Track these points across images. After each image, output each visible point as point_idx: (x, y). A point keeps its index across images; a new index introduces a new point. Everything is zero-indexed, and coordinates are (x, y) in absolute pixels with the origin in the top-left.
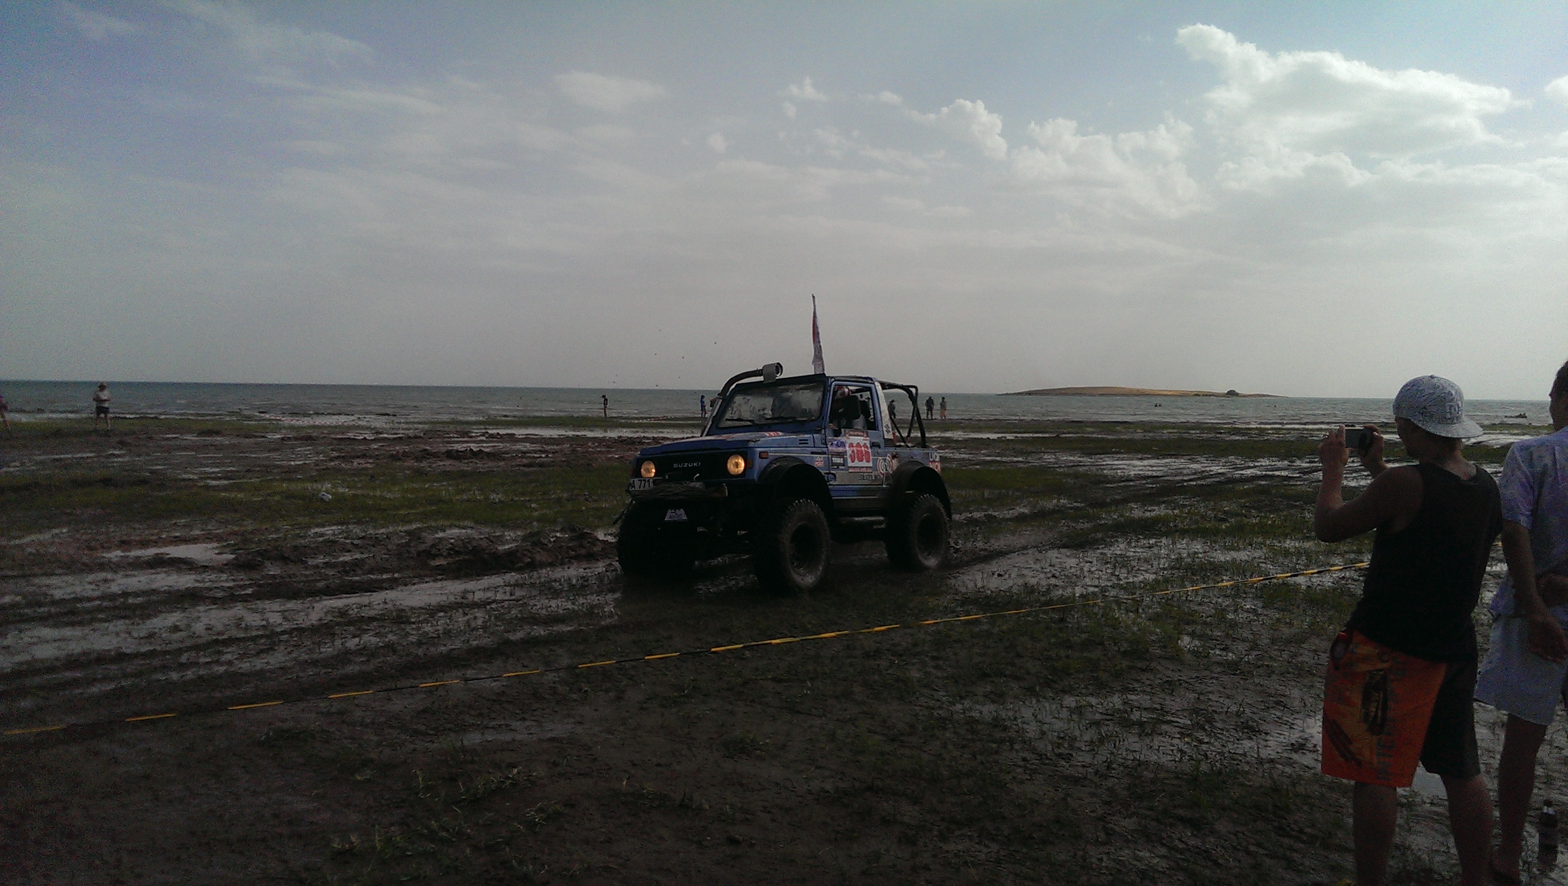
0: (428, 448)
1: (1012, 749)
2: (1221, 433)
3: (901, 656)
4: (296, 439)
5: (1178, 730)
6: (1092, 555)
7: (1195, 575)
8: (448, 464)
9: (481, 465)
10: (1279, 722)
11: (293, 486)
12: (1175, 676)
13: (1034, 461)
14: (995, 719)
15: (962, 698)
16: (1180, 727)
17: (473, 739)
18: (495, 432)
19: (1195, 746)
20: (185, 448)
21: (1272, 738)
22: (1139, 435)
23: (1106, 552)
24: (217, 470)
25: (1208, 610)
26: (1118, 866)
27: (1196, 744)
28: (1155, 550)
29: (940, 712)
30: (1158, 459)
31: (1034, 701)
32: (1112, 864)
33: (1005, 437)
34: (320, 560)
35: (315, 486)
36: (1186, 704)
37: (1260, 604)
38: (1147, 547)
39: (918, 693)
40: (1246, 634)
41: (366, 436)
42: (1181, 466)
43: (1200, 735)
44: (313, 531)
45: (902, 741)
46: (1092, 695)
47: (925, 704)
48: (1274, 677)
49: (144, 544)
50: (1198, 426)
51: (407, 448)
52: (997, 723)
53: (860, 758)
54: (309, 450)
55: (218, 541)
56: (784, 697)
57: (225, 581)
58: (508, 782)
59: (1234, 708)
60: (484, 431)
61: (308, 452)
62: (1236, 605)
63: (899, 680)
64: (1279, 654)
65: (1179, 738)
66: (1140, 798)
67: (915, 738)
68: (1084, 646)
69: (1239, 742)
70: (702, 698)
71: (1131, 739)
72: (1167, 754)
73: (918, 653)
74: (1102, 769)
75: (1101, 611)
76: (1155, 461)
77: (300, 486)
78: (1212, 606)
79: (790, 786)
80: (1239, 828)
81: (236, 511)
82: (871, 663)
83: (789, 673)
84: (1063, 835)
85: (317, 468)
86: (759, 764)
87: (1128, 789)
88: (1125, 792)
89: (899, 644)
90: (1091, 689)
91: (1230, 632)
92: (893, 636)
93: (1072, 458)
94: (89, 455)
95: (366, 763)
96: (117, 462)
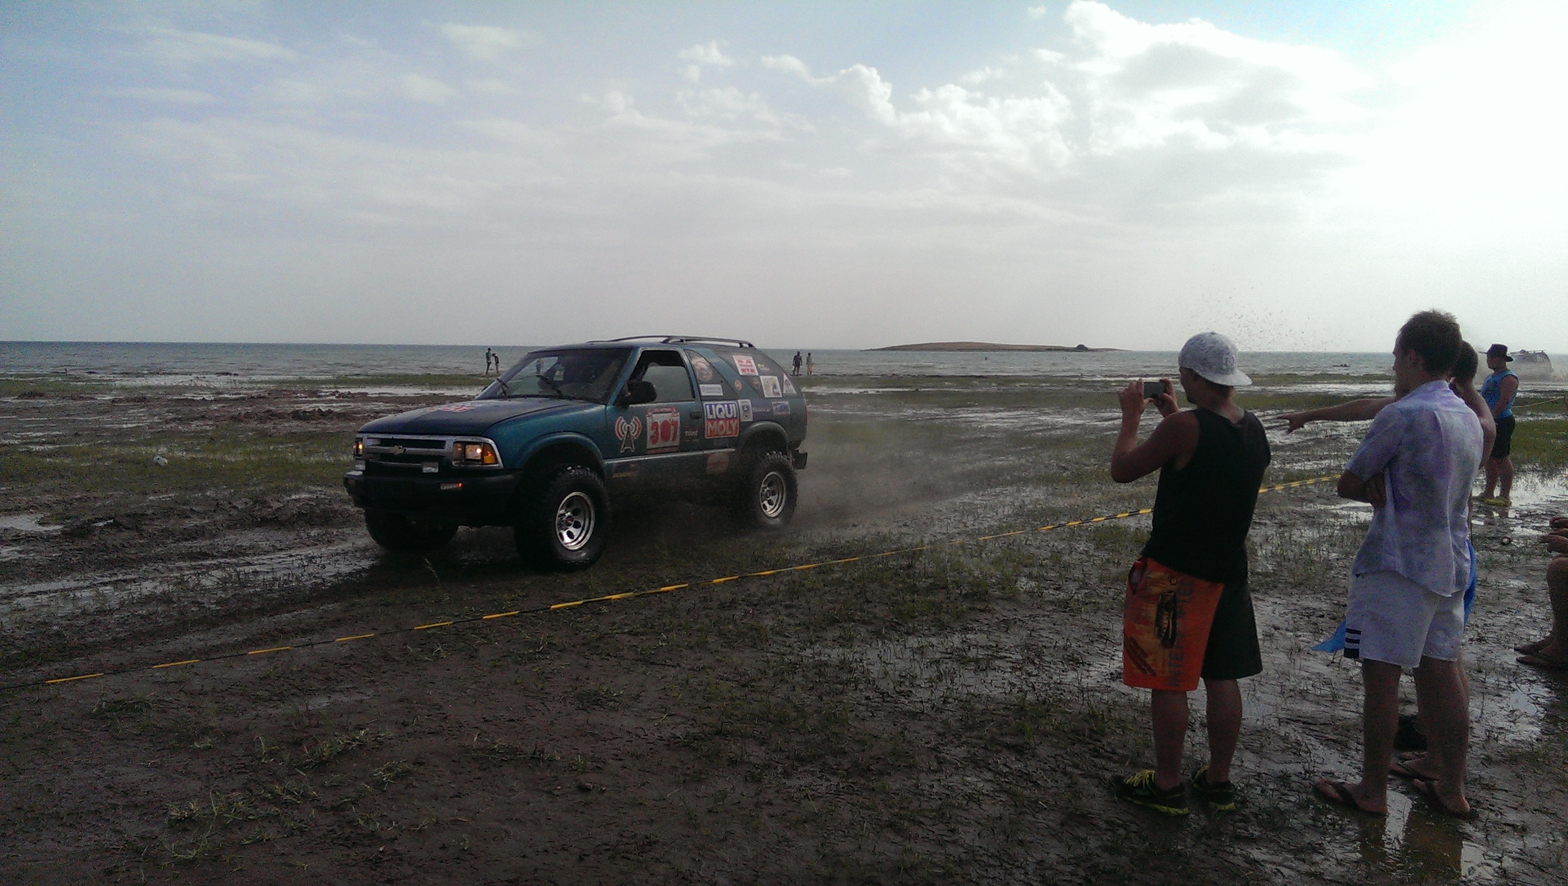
0: (272, 408)
1: (856, 689)
3: (755, 605)
4: (128, 400)
5: (1010, 664)
6: (941, 504)
7: (1036, 521)
8: (295, 425)
9: (330, 426)
10: (1102, 654)
11: (125, 451)
12: (1011, 616)
13: (893, 415)
14: (843, 662)
15: (811, 643)
16: (1012, 662)
17: (320, 703)
18: (347, 391)
19: (1024, 679)
20: (5, 412)
21: (1094, 669)
22: (994, 388)
23: (955, 501)
24: (41, 434)
25: (1045, 553)
26: (947, 792)
27: (1025, 677)
28: (1002, 498)
29: (790, 658)
31: (880, 644)
32: (943, 791)
35: (149, 450)
36: (1019, 641)
37: (1092, 546)
38: (994, 495)
39: (770, 641)
40: (1078, 574)
43: (1031, 668)
44: (148, 498)
45: (752, 687)
46: (934, 635)
47: (777, 651)
48: (1100, 613)
50: (1048, 379)
51: (250, 409)
53: (710, 705)
54: (143, 412)
55: (40, 511)
56: (639, 650)
57: (51, 552)
58: (355, 744)
59: (1061, 643)
60: (334, 390)
61: (141, 415)
62: (1071, 547)
63: (752, 628)
64: (1106, 592)
65: (1011, 672)
66: (971, 728)
67: (766, 684)
68: (931, 589)
69: (1065, 673)
70: (557, 653)
71: (968, 674)
72: (999, 687)
73: (772, 603)
74: (939, 704)
75: (947, 556)
76: (1006, 413)
77: (133, 450)
78: (1049, 549)
79: (640, 732)
80: (1058, 752)
81: (62, 477)
82: (727, 614)
83: (645, 626)
84: (899, 766)
85: (151, 431)
86: (612, 715)
87: (961, 721)
88: (958, 724)
89: (754, 595)
90: (934, 630)
91: (1063, 573)
92: (750, 587)
93: (928, 412)
95: (206, 731)
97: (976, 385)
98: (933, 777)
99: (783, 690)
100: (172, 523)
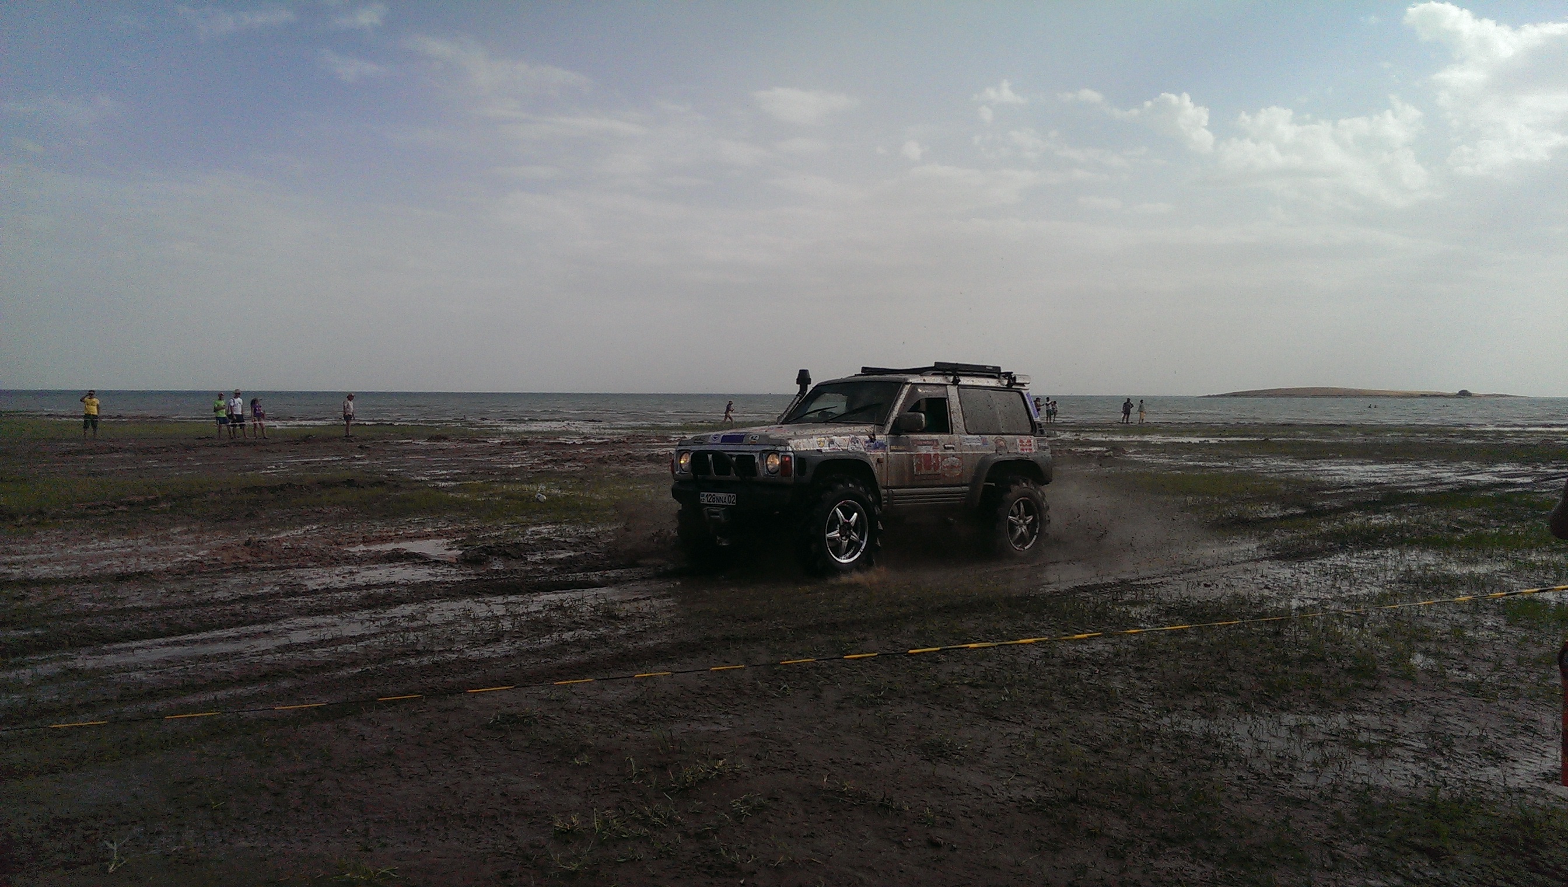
0: (631, 452)
1: (1226, 767)
2: (1453, 436)
3: (1102, 665)
4: (514, 443)
5: (1413, 754)
6: (1309, 566)
7: (1428, 589)
10: (1528, 749)
11: (511, 488)
12: (1408, 697)
13: (1241, 466)
14: (1207, 735)
15: (1169, 711)
16: (1414, 751)
19: (1431, 771)
20: (416, 452)
21: (1520, 766)
22: (1359, 439)
23: (1325, 562)
24: (445, 472)
25: (1443, 626)
27: (1432, 769)
28: (1382, 562)
29: (1146, 725)
30: (1381, 464)
31: (1249, 718)
33: (1208, 441)
34: (538, 557)
35: (531, 487)
36: (1420, 727)
37: (1503, 621)
38: (1371, 558)
39: (1122, 705)
40: (1488, 653)
41: (575, 441)
42: (1408, 472)
43: (1438, 760)
44: (530, 530)
45: (1106, 753)
46: (1314, 713)
47: (1130, 716)
48: (1521, 701)
49: (382, 540)
50: (1424, 429)
51: (612, 452)
52: (1207, 739)
53: (1063, 768)
54: (525, 454)
55: (448, 538)
56: (981, 703)
57: (454, 576)
58: (714, 773)
59: (1476, 733)
60: (682, 436)
61: (524, 456)
62: (1475, 621)
63: (1100, 690)
64: (1527, 676)
65: (1413, 763)
66: (1371, 824)
67: (1120, 751)
68: (1304, 661)
69: (1482, 769)
70: (899, 700)
71: (1360, 761)
72: (1400, 779)
73: (1120, 664)
74: (1327, 792)
75: (1321, 626)
77: (518, 487)
78: (1447, 622)
79: (990, 792)
80: (1484, 861)
81: (463, 510)
82: (1072, 672)
84: (1285, 859)
85: (533, 470)
86: (958, 769)
87: (1356, 814)
88: (1353, 818)
89: (1099, 653)
90: (1313, 707)
91: (1470, 651)
92: (1094, 645)
93: (1283, 463)
94: (334, 458)
95: (584, 748)
96: (359, 465)
97: (1338, 435)
99: (1141, 761)
100: (550, 554)
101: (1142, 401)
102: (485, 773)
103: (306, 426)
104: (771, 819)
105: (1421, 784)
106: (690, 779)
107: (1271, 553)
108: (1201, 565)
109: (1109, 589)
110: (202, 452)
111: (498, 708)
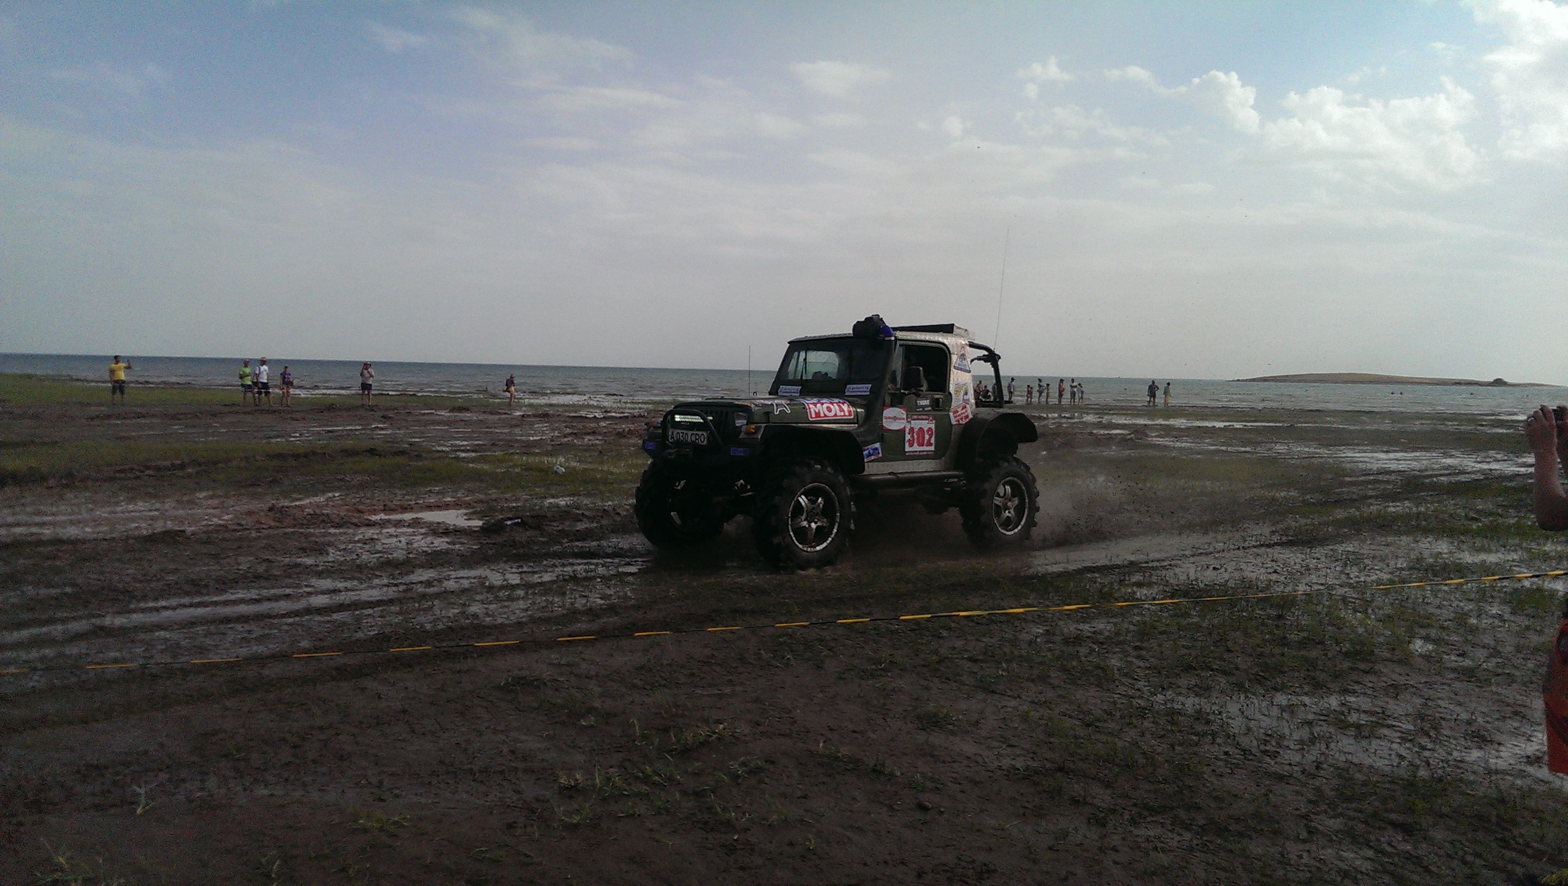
1: (1214, 742)
2: (1483, 425)
3: (1101, 643)
4: (535, 416)
5: (1399, 734)
6: (1320, 551)
10: (1516, 733)
11: (531, 459)
12: (1402, 680)
13: (1263, 451)
14: (1199, 712)
15: (1163, 689)
16: (1402, 733)
19: (1416, 752)
20: (439, 423)
21: (1504, 749)
22: (1387, 426)
23: (1337, 548)
24: (465, 443)
25: (1446, 614)
26: (1318, 865)
27: (1417, 749)
28: (1393, 548)
29: (1139, 701)
31: (1242, 697)
32: (1312, 862)
35: (550, 459)
36: (1411, 709)
37: (1508, 610)
38: (1384, 545)
39: (1117, 682)
40: (1488, 640)
42: (1433, 461)
43: (1424, 741)
44: (548, 501)
45: (1097, 727)
46: (1306, 694)
47: (1124, 693)
48: (1515, 686)
49: (404, 509)
50: (1456, 417)
51: (632, 427)
52: (1199, 715)
53: (1052, 740)
54: (546, 427)
55: (466, 508)
56: (978, 677)
57: (472, 544)
59: (1464, 716)
61: (545, 429)
62: (1480, 609)
63: (1098, 667)
64: (1524, 663)
65: (1399, 743)
66: (1349, 800)
67: (1112, 725)
68: (1302, 644)
69: (1467, 751)
70: (898, 672)
71: (1347, 741)
72: (1385, 758)
73: (1120, 643)
74: (1313, 770)
75: (1325, 610)
76: (1401, 454)
77: (537, 459)
78: (1452, 609)
79: (979, 759)
81: (482, 481)
82: (1071, 649)
83: (985, 654)
84: (1262, 830)
85: (553, 443)
86: (951, 738)
87: (1337, 790)
88: (1333, 793)
89: (1101, 633)
90: (1306, 689)
91: (1470, 638)
92: (1095, 624)
93: (1307, 449)
94: (357, 427)
95: (591, 710)
96: (380, 434)
97: (1366, 422)
98: (1302, 847)
99: (1131, 734)
100: (566, 525)
101: (1169, 384)
102: (495, 732)
103: (329, 395)
104: (767, 780)
105: (1404, 764)
106: (690, 740)
107: (1284, 539)
108: (1211, 549)
109: (1117, 570)
110: (227, 420)
111: (509, 671)
